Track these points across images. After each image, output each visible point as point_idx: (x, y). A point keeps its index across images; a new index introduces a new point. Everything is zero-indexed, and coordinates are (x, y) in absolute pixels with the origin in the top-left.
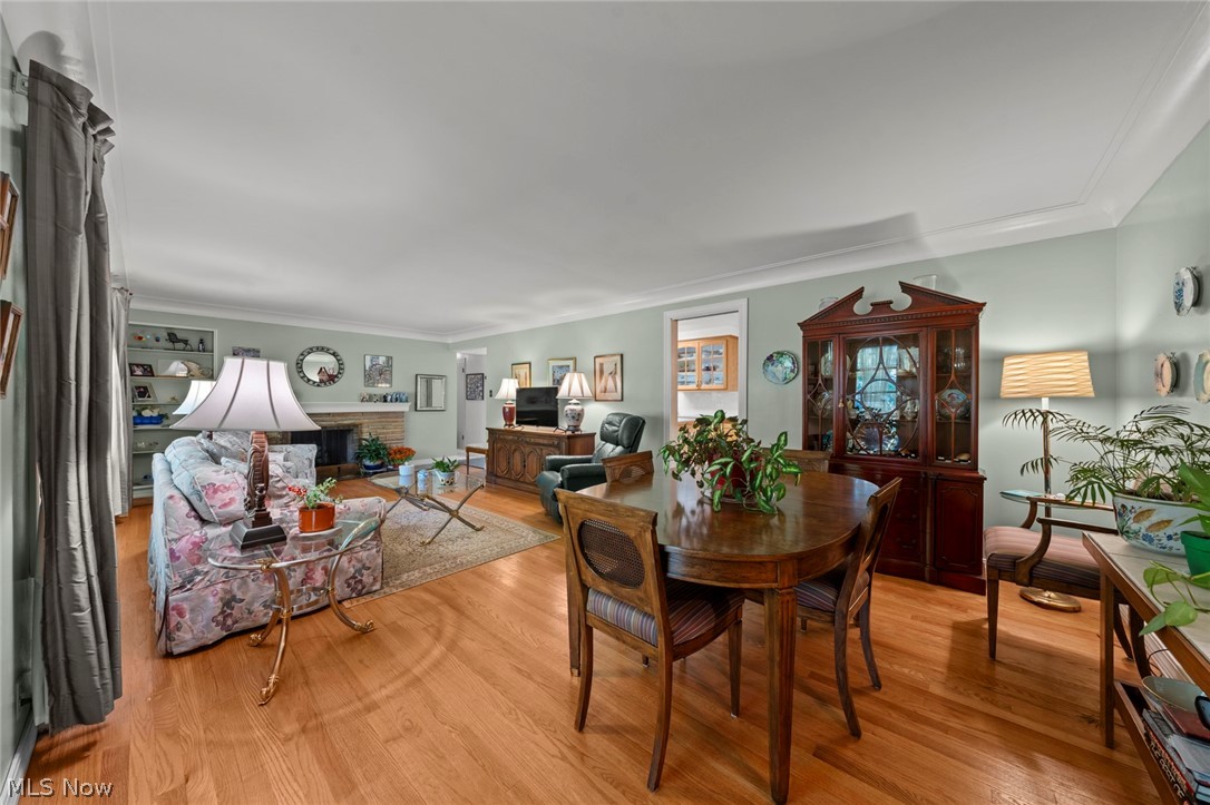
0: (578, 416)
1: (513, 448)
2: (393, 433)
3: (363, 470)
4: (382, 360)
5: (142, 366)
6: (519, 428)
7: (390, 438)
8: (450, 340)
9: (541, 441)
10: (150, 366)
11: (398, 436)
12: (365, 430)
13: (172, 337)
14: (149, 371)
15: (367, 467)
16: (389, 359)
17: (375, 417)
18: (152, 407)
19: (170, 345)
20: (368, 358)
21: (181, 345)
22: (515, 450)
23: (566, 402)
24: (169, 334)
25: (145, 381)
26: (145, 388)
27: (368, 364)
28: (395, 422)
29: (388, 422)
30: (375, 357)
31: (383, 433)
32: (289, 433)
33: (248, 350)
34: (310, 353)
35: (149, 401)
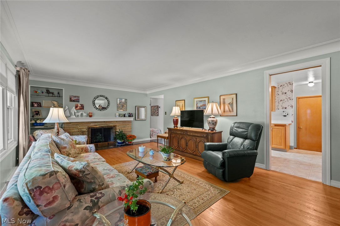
0: (215, 123)
1: (181, 137)
2: (128, 129)
3: (117, 144)
4: (123, 100)
5: (37, 103)
6: (182, 128)
7: (127, 131)
8: (148, 93)
9: (196, 135)
10: (40, 103)
11: (129, 130)
12: (117, 128)
13: (48, 91)
14: (39, 105)
15: (119, 143)
16: (126, 100)
17: (121, 123)
18: (40, 119)
19: (47, 95)
20: (118, 100)
21: (51, 95)
22: (182, 138)
23: (208, 116)
24: (47, 90)
25: (38, 109)
26: (38, 112)
27: (118, 102)
28: (128, 125)
29: (126, 125)
30: (121, 99)
31: (124, 129)
32: (90, 130)
33: (75, 97)
34: (97, 98)
35: (36, 117)
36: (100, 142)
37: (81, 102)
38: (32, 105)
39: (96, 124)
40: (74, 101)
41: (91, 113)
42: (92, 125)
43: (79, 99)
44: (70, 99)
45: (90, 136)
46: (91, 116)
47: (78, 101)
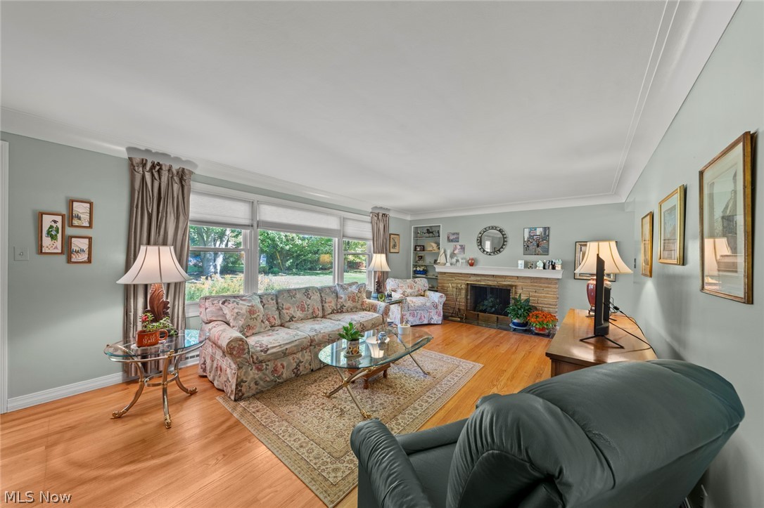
2: (545, 297)
3: (511, 325)
4: (539, 231)
5: (420, 246)
7: (543, 299)
10: (423, 246)
12: (519, 291)
13: (428, 231)
14: (423, 249)
16: (546, 229)
17: (529, 281)
18: (422, 266)
19: (427, 235)
20: (527, 231)
21: (431, 235)
24: (428, 230)
25: (422, 254)
26: (421, 257)
27: (526, 236)
28: (546, 287)
29: (541, 287)
30: (533, 229)
31: (535, 297)
32: (469, 287)
33: (454, 234)
34: (484, 232)
35: (421, 263)
36: (484, 311)
37: (461, 242)
38: (415, 250)
39: (479, 278)
40: (452, 241)
41: (472, 259)
42: (472, 281)
43: (458, 238)
44: (448, 237)
45: (469, 297)
46: (472, 265)
47: (457, 240)
